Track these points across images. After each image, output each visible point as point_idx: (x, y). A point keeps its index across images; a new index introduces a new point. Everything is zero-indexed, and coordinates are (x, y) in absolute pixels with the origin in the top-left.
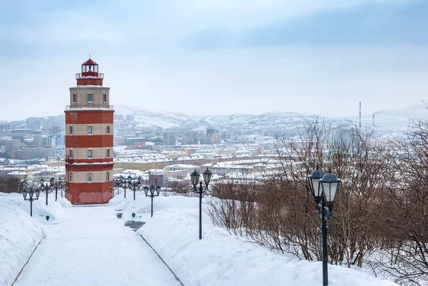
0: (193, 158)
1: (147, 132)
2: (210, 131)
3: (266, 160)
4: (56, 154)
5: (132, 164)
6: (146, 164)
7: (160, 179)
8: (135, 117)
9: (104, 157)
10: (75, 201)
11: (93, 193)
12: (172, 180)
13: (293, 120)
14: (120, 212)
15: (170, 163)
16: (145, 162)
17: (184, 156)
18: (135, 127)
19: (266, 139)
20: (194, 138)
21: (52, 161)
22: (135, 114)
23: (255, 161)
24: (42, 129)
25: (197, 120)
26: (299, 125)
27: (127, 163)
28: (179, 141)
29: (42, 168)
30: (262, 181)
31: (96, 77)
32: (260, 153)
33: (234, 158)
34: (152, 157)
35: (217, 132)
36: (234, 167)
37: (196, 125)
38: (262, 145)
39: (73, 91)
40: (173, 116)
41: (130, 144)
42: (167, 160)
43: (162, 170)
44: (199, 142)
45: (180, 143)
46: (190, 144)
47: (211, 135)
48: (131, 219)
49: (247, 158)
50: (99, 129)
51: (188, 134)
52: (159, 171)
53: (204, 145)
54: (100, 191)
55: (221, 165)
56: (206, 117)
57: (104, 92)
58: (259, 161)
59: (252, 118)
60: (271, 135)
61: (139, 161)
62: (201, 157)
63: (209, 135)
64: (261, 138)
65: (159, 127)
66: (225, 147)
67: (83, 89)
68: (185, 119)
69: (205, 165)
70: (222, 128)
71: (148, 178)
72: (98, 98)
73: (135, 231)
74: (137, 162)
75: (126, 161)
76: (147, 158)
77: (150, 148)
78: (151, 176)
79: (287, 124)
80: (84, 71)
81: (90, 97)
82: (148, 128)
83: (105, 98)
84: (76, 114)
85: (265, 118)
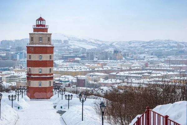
0: (104, 69)
1: (76, 51)
2: (116, 52)
3: (151, 71)
4: (19, 65)
5: (66, 72)
6: (75, 72)
7: (83, 81)
8: (69, 41)
9: (48, 73)
10: (32, 97)
11: (42, 93)
12: (91, 83)
13: (170, 45)
14: (56, 105)
15: (90, 72)
16: (74, 71)
17: (99, 67)
18: (69, 48)
19: (152, 58)
20: (106, 56)
21: (17, 69)
22: (69, 40)
23: (143, 71)
24: (11, 48)
25: (108, 44)
26: (174, 49)
27: (63, 71)
28: (96, 58)
29: (11, 73)
30: (147, 84)
31: (44, 28)
32: (147, 67)
33: (130, 70)
34: (79, 68)
35: (120, 52)
36: (130, 75)
37: (107, 47)
38: (149, 61)
39: (31, 35)
40: (93, 41)
41: (65, 59)
42: (88, 70)
43: (84, 76)
44: (109, 59)
45: (97, 59)
46: (103, 59)
47: (116, 54)
48: (60, 109)
49: (138, 70)
50: (45, 57)
51: (102, 53)
52: (83, 77)
53: (112, 61)
54: (46, 92)
55: (122, 74)
56: (114, 42)
57: (48, 36)
58: (146, 71)
59: (143, 44)
60: (155, 55)
61: (71, 70)
62: (109, 68)
63: (115, 54)
64: (148, 56)
65: (84, 48)
66: (125, 62)
67: (37, 34)
68: (100, 43)
69: (111, 74)
70: (124, 49)
71: (76, 81)
72: (45, 39)
73: (61, 116)
74: (69, 70)
75: (63, 70)
76: (76, 68)
77: (78, 62)
78: (78, 80)
79: (166, 47)
80: (37, 24)
81: (40, 39)
82: (77, 49)
83: (49, 39)
84: (33, 48)
85: (152, 44)
